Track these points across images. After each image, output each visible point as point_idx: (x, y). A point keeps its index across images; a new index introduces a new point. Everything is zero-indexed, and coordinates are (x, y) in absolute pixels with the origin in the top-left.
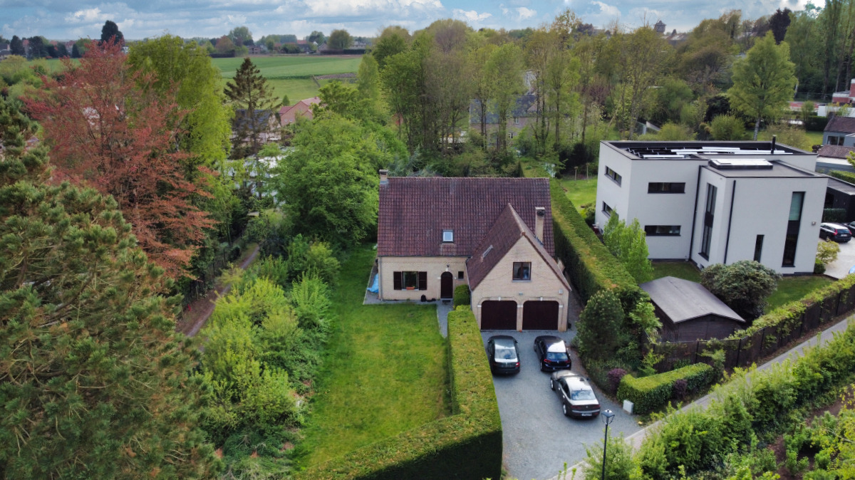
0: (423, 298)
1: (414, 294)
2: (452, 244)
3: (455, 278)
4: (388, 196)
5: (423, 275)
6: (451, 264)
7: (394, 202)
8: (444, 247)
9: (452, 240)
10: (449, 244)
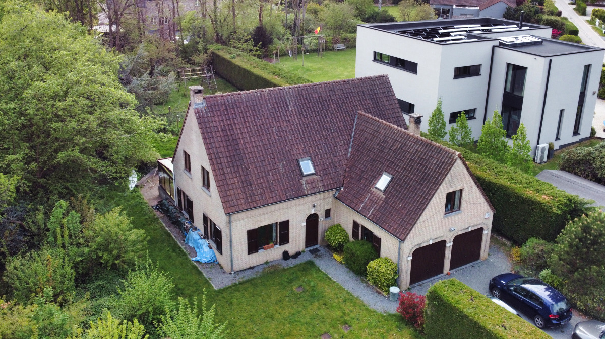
0: (286, 255)
1: (273, 253)
2: (315, 176)
3: (321, 218)
4: (211, 124)
5: (285, 225)
6: (317, 203)
7: (222, 131)
8: (307, 183)
9: (313, 171)
10: (311, 177)
